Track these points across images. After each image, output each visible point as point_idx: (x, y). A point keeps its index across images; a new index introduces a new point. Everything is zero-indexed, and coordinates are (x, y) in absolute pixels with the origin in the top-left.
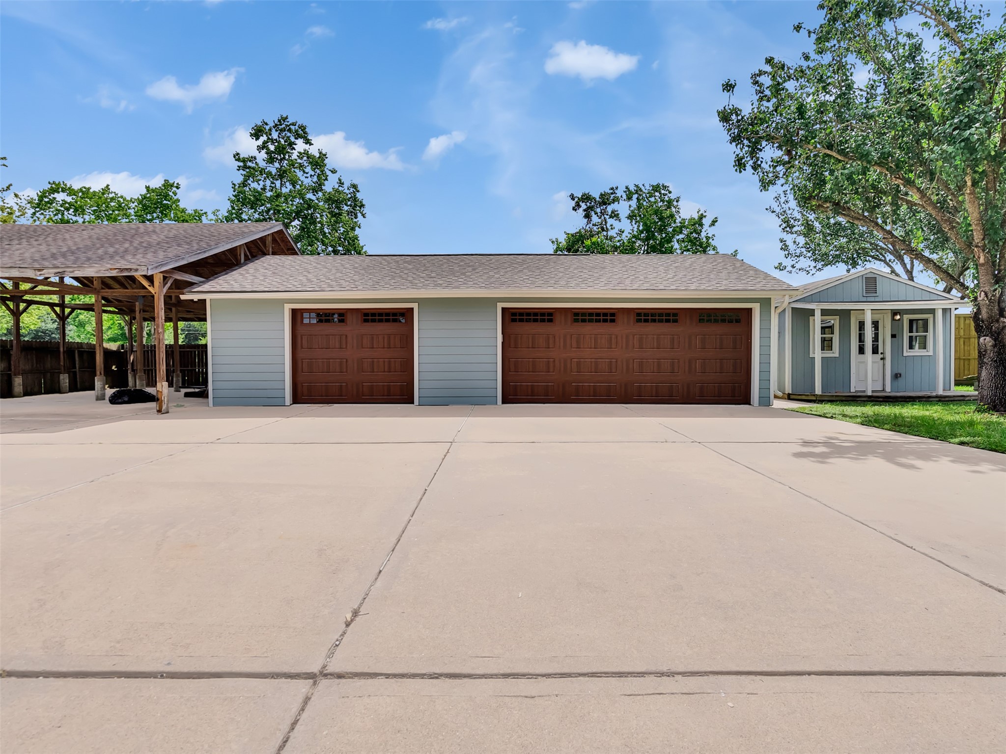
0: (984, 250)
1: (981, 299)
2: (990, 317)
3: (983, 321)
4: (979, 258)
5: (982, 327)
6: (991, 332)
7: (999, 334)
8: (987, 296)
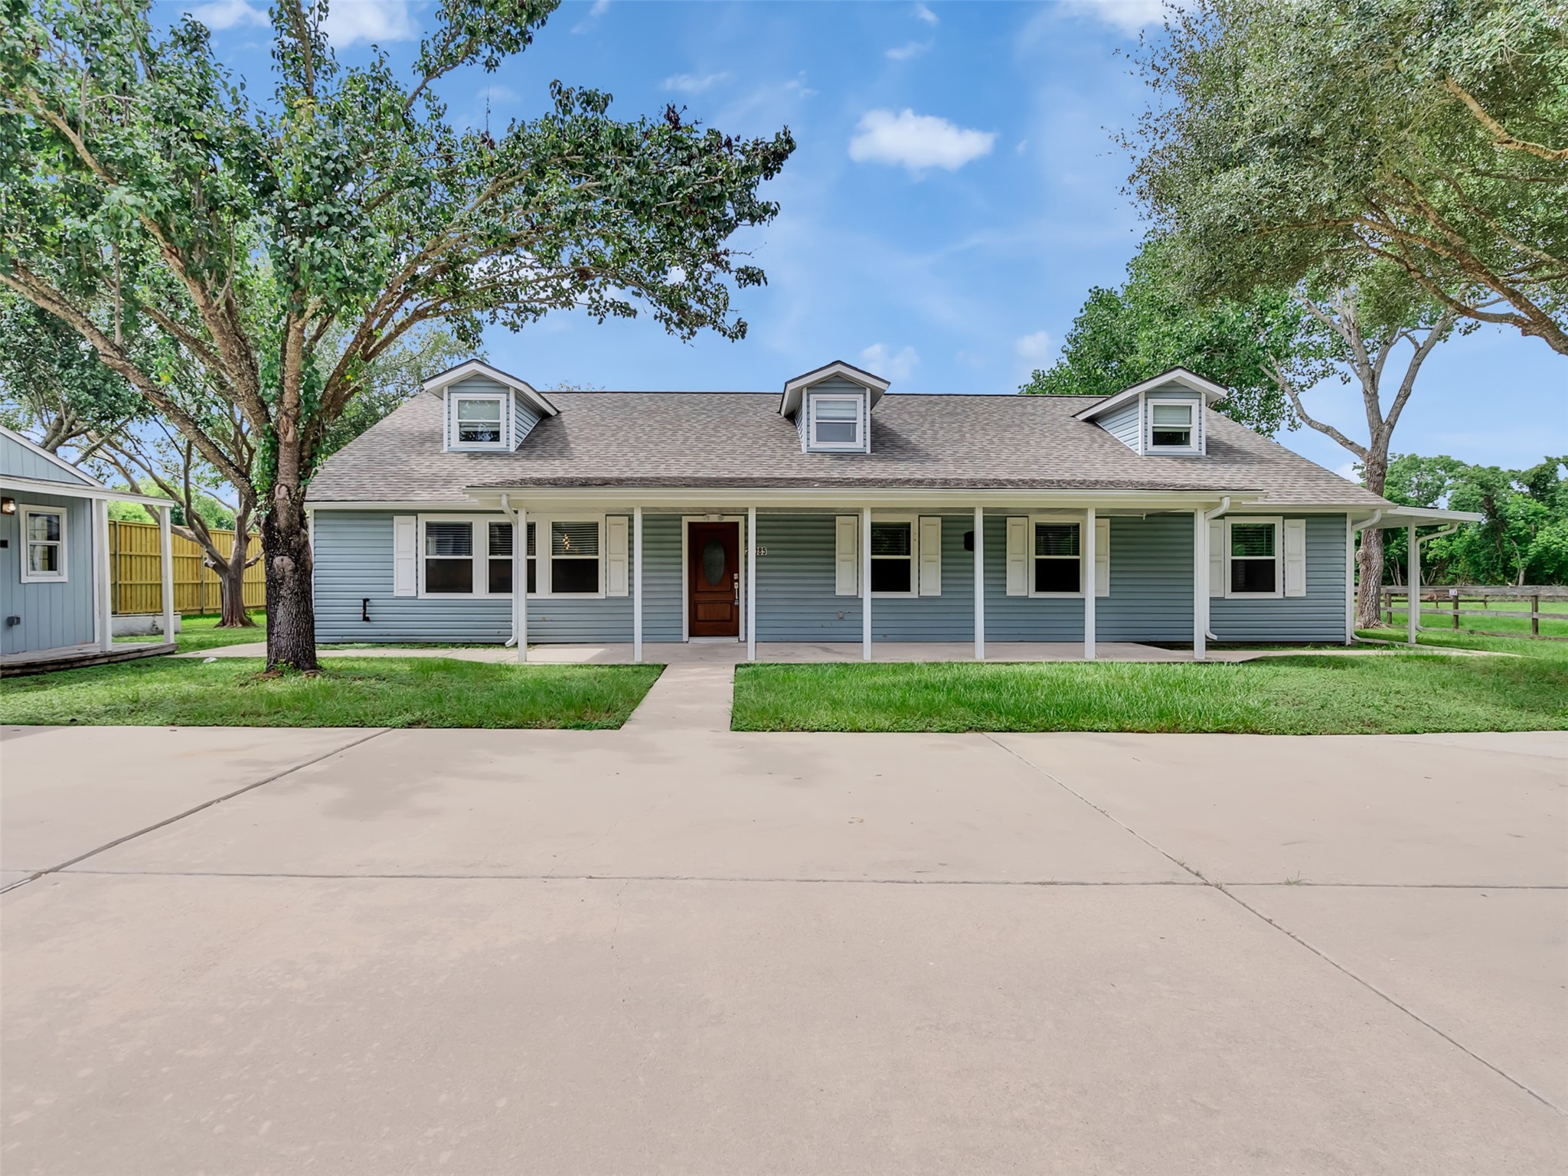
0: (295, 423)
1: (281, 497)
2: (290, 526)
3: (279, 532)
4: (286, 433)
5: (278, 540)
6: (289, 550)
7: (299, 552)
8: (290, 494)
